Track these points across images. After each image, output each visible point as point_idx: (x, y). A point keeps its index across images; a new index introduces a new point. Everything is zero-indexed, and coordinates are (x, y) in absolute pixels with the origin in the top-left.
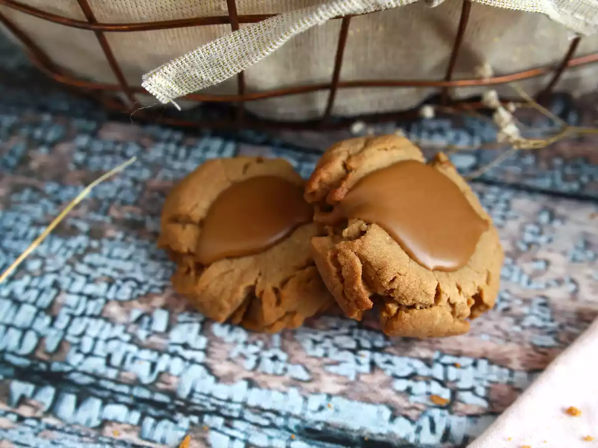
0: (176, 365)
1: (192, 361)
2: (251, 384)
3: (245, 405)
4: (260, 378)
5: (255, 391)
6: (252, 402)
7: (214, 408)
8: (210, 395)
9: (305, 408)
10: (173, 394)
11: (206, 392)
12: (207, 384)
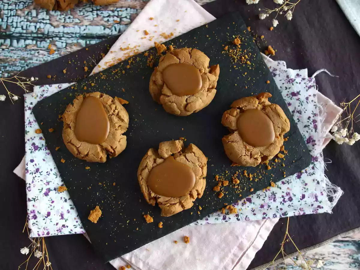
0: (42, 25)
1: (46, 23)
2: (64, 26)
3: (64, 33)
4: (66, 25)
5: (66, 28)
6: (65, 32)
7: (55, 35)
8: (53, 32)
9: (80, 31)
10: (43, 34)
11: (52, 31)
12: (52, 29)
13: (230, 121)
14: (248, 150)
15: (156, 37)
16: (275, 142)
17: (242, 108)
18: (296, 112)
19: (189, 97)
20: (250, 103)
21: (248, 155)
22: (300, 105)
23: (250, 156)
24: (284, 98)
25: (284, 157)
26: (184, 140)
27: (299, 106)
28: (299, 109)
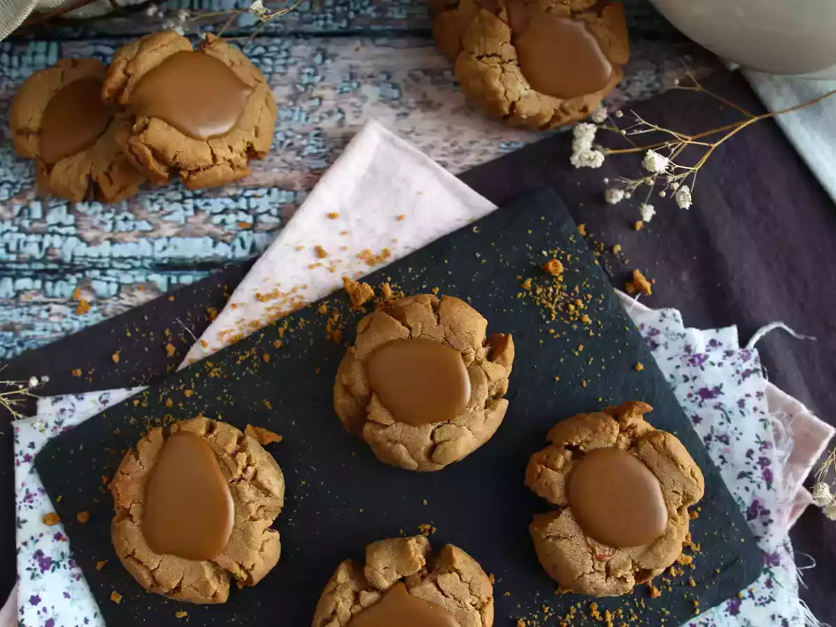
0: (57, 241)
1: (67, 235)
2: (113, 242)
3: (111, 258)
4: (119, 236)
5: (117, 246)
6: (116, 255)
7: (90, 265)
8: (86, 256)
9: (153, 251)
10: (60, 262)
11: (83, 254)
12: (82, 249)
13: (549, 484)
14: (600, 559)
15: (346, 261)
16: (669, 531)
17: (577, 447)
18: (714, 438)
19: (438, 427)
20: (597, 434)
21: (598, 572)
22: (725, 420)
23: (605, 574)
24: (682, 404)
25: (693, 562)
26: (430, 531)
27: (721, 424)
28: (722, 430)
